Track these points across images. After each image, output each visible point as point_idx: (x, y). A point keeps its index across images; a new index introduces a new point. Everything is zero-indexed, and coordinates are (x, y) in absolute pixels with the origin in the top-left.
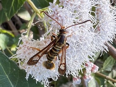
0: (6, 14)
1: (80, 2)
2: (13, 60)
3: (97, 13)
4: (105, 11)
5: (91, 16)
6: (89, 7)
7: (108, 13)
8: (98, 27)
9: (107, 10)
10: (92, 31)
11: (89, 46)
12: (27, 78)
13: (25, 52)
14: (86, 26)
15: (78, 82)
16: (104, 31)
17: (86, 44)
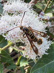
0: (10, 60)
1: (6, 22)
2: (37, 61)
3: (12, 12)
4: (11, 8)
5: (13, 15)
6: (8, 17)
7: (12, 5)
8: (20, 11)
9: (10, 6)
10: (22, 15)
11: (30, 17)
12: (47, 54)
13: (32, 54)
14: (19, 18)
15: (50, 23)
16: (22, 8)
17: (29, 19)
